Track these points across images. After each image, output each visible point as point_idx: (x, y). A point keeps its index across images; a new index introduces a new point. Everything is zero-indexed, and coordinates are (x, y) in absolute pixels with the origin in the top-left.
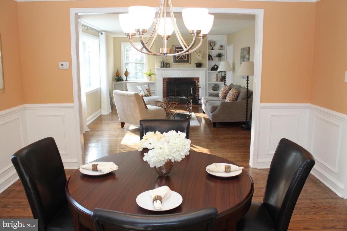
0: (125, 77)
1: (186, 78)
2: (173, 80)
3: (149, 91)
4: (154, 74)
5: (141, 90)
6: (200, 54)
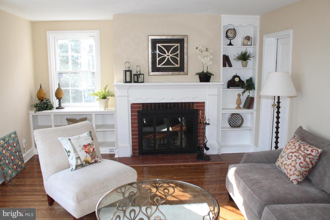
0: (58, 100)
1: (178, 103)
2: (151, 108)
3: (92, 150)
4: (113, 95)
5: (69, 152)
6: (208, 53)
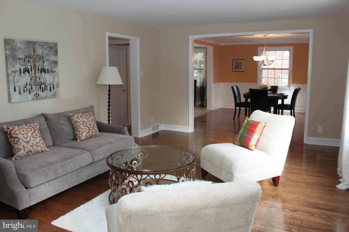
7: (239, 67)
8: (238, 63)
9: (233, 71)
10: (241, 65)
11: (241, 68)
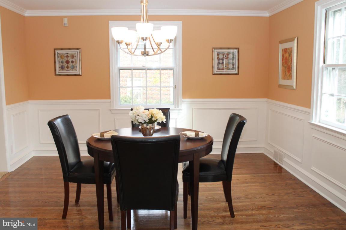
7: (70, 64)
8: (67, 57)
9: (56, 75)
10: (74, 60)
11: (73, 67)
